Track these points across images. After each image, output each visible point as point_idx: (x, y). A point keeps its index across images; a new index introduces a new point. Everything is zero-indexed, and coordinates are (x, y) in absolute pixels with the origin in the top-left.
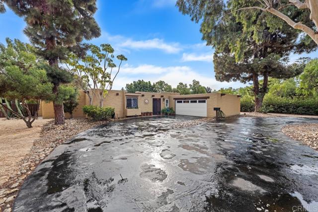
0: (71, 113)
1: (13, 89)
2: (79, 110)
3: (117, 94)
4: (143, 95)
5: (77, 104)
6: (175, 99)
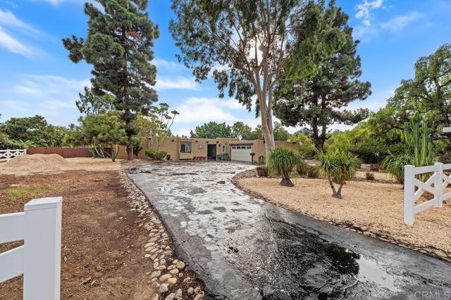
0: (137, 155)
1: (111, 140)
2: (142, 153)
3: (173, 141)
4: (197, 142)
5: (141, 148)
6: (231, 145)
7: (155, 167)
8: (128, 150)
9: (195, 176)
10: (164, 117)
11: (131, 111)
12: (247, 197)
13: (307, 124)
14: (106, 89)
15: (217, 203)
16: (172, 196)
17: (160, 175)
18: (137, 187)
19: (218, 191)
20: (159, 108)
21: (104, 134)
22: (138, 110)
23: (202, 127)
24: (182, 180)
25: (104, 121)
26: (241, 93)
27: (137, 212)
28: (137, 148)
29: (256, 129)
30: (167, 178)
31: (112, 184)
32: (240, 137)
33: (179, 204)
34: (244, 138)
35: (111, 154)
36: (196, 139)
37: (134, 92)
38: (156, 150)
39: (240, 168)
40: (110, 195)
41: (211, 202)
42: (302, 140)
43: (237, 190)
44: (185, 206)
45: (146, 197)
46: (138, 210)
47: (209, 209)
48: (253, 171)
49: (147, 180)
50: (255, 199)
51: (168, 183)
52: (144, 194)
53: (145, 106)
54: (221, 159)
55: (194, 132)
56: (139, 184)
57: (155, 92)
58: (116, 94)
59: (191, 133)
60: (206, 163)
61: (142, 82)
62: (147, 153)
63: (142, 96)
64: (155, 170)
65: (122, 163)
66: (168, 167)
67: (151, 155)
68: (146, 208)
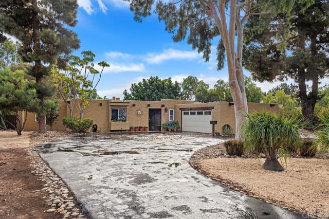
0: (51, 125)
2: (59, 122)
3: (101, 104)
4: (134, 105)
5: (57, 116)
6: (182, 109)
7: (78, 142)
8: (40, 119)
9: (135, 156)
10: (88, 70)
11: (42, 62)
12: (219, 189)
13: (289, 78)
14: (9, 33)
15: (176, 198)
16: (106, 188)
17: (86, 155)
18: (55, 174)
19: (173, 180)
20: (82, 58)
21: (7, 96)
22: (51, 62)
23: (140, 84)
24: (118, 162)
25: (6, 78)
26: (195, 35)
27: (58, 213)
28: (52, 115)
29: (216, 86)
30: (96, 158)
31: (19, 168)
32: (193, 98)
33: (119, 201)
34: (199, 99)
35: (15, 124)
36: (132, 102)
37: (47, 35)
38: (77, 118)
39: (199, 144)
40: (17, 187)
41: (166, 197)
42: (283, 100)
43: (201, 177)
44: (129, 204)
45: (69, 189)
46: (59, 210)
47: (166, 209)
48: (217, 147)
49: (68, 163)
50: (231, 192)
51: (99, 167)
52: (66, 186)
53: (62, 55)
54: (168, 130)
55: (129, 92)
56: (57, 168)
57: (76, 35)
58: (22, 39)
59: (125, 93)
60: (148, 136)
61: (57, 22)
62: (65, 123)
63: (59, 41)
64: (78, 147)
65: (31, 137)
66: (97, 143)
67: (71, 126)
68: (70, 207)
